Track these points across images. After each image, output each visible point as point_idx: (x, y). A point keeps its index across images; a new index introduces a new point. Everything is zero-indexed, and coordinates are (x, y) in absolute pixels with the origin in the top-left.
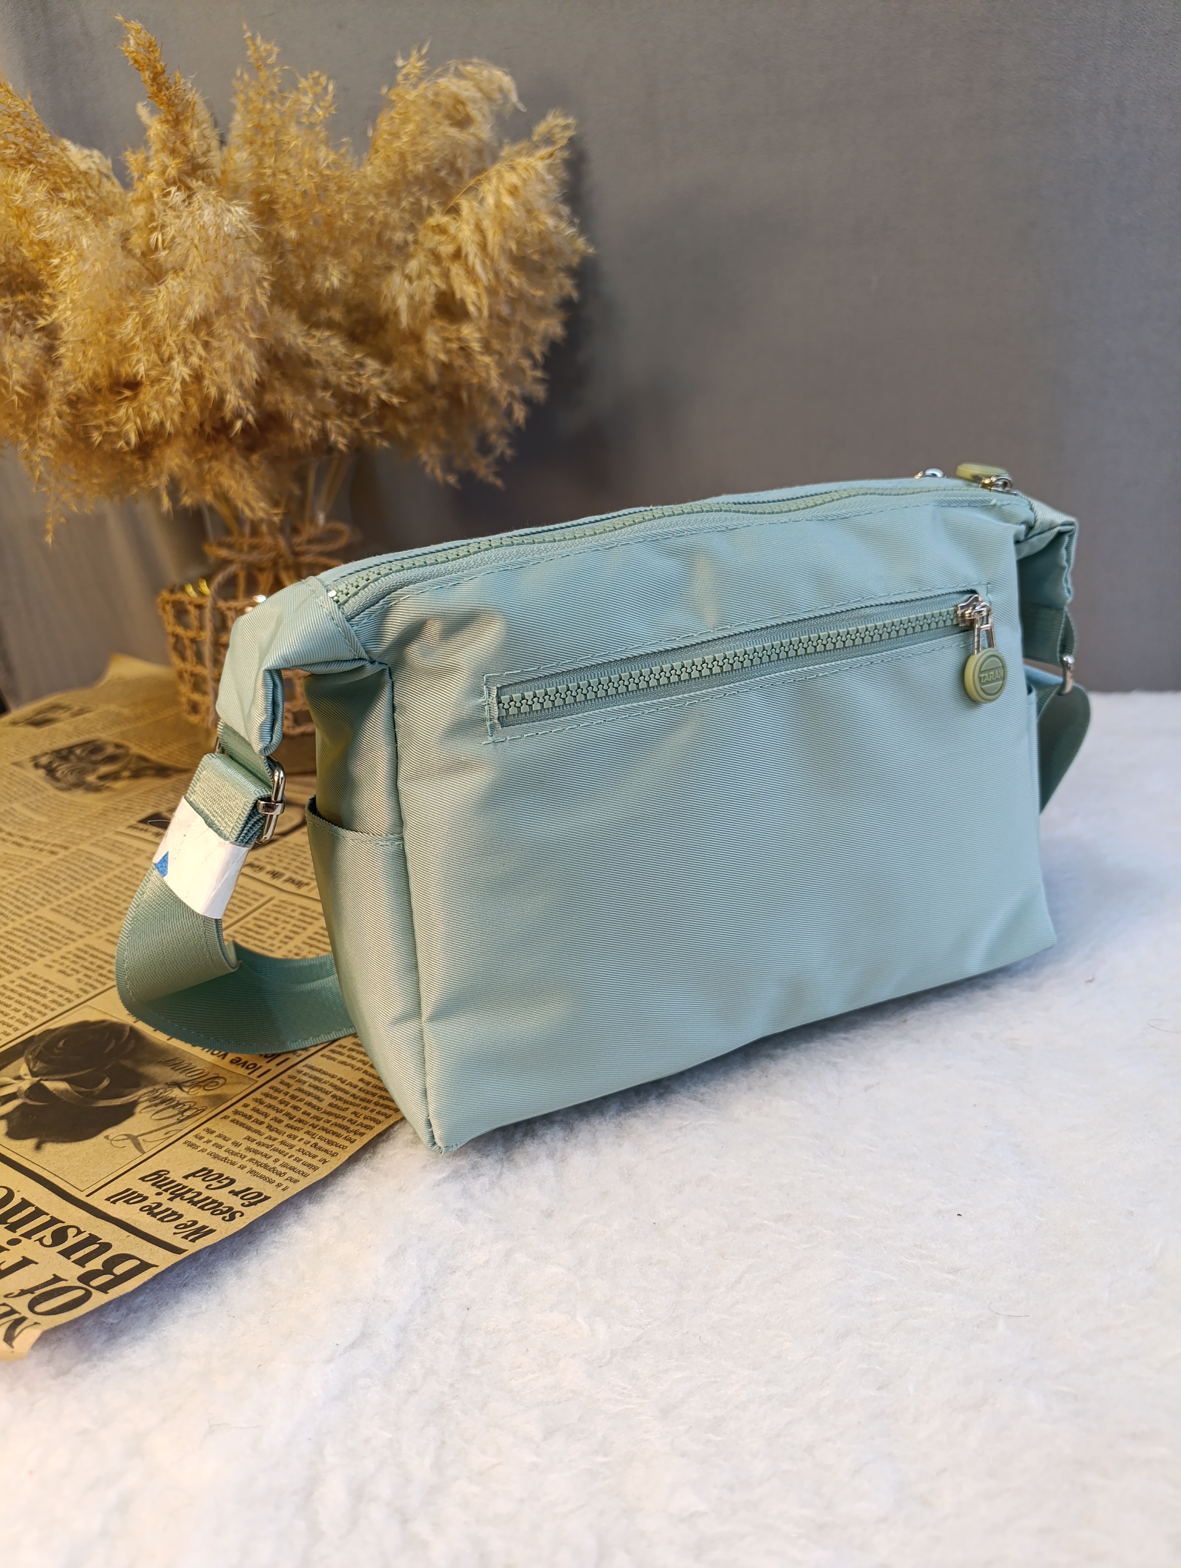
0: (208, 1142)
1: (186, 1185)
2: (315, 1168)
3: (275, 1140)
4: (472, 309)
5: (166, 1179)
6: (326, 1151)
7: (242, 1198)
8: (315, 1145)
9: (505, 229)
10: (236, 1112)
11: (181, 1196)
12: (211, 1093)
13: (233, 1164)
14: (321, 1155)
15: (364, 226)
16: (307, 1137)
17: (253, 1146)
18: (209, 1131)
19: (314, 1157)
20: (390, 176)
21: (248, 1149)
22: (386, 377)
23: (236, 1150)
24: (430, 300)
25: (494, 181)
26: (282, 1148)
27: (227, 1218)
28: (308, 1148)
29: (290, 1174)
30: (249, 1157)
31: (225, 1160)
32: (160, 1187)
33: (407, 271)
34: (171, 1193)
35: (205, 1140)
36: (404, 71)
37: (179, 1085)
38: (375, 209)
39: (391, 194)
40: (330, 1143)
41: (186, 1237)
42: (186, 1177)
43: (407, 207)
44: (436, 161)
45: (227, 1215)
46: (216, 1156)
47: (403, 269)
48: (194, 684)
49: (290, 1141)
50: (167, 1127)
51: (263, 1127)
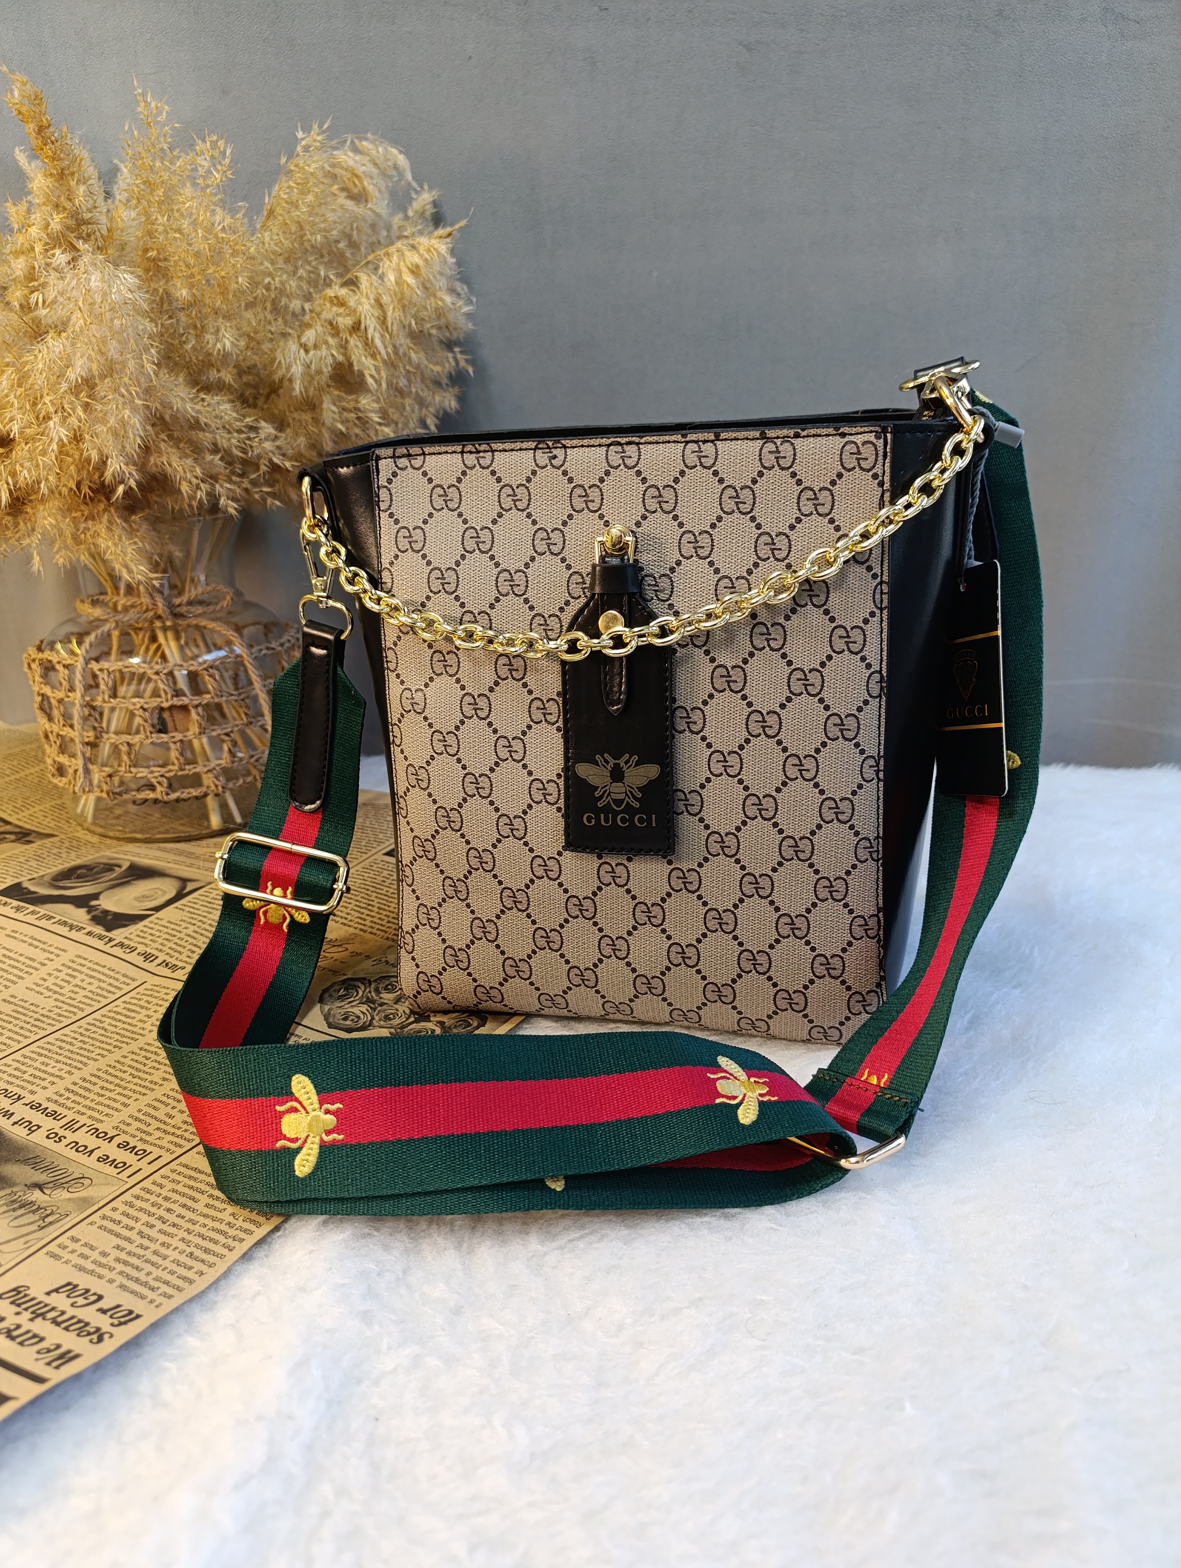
0: (73, 1251)
1: (47, 1302)
2: (191, 1282)
3: (147, 1248)
4: (370, 381)
5: (26, 1295)
6: (203, 1261)
7: (111, 1317)
8: (191, 1254)
9: (404, 304)
10: (104, 1217)
11: (43, 1315)
12: (76, 1195)
13: (100, 1277)
14: (198, 1266)
15: (260, 291)
16: (182, 1246)
17: (123, 1256)
18: (74, 1240)
19: (190, 1268)
20: (287, 243)
21: (118, 1260)
22: (278, 443)
23: (104, 1260)
24: (327, 370)
25: (395, 258)
26: (155, 1259)
27: (95, 1340)
28: (183, 1258)
29: (164, 1288)
30: (118, 1270)
31: (92, 1272)
32: (19, 1305)
33: (303, 340)
34: (33, 1313)
35: (69, 1249)
36: (303, 143)
37: (40, 1187)
38: (270, 274)
39: (287, 261)
40: (207, 1251)
41: (49, 1364)
42: (48, 1294)
43: (305, 275)
44: (335, 232)
45: (95, 1337)
46: (81, 1269)
47: (299, 337)
48: (60, 746)
49: (163, 1251)
50: (27, 1234)
51: (133, 1235)
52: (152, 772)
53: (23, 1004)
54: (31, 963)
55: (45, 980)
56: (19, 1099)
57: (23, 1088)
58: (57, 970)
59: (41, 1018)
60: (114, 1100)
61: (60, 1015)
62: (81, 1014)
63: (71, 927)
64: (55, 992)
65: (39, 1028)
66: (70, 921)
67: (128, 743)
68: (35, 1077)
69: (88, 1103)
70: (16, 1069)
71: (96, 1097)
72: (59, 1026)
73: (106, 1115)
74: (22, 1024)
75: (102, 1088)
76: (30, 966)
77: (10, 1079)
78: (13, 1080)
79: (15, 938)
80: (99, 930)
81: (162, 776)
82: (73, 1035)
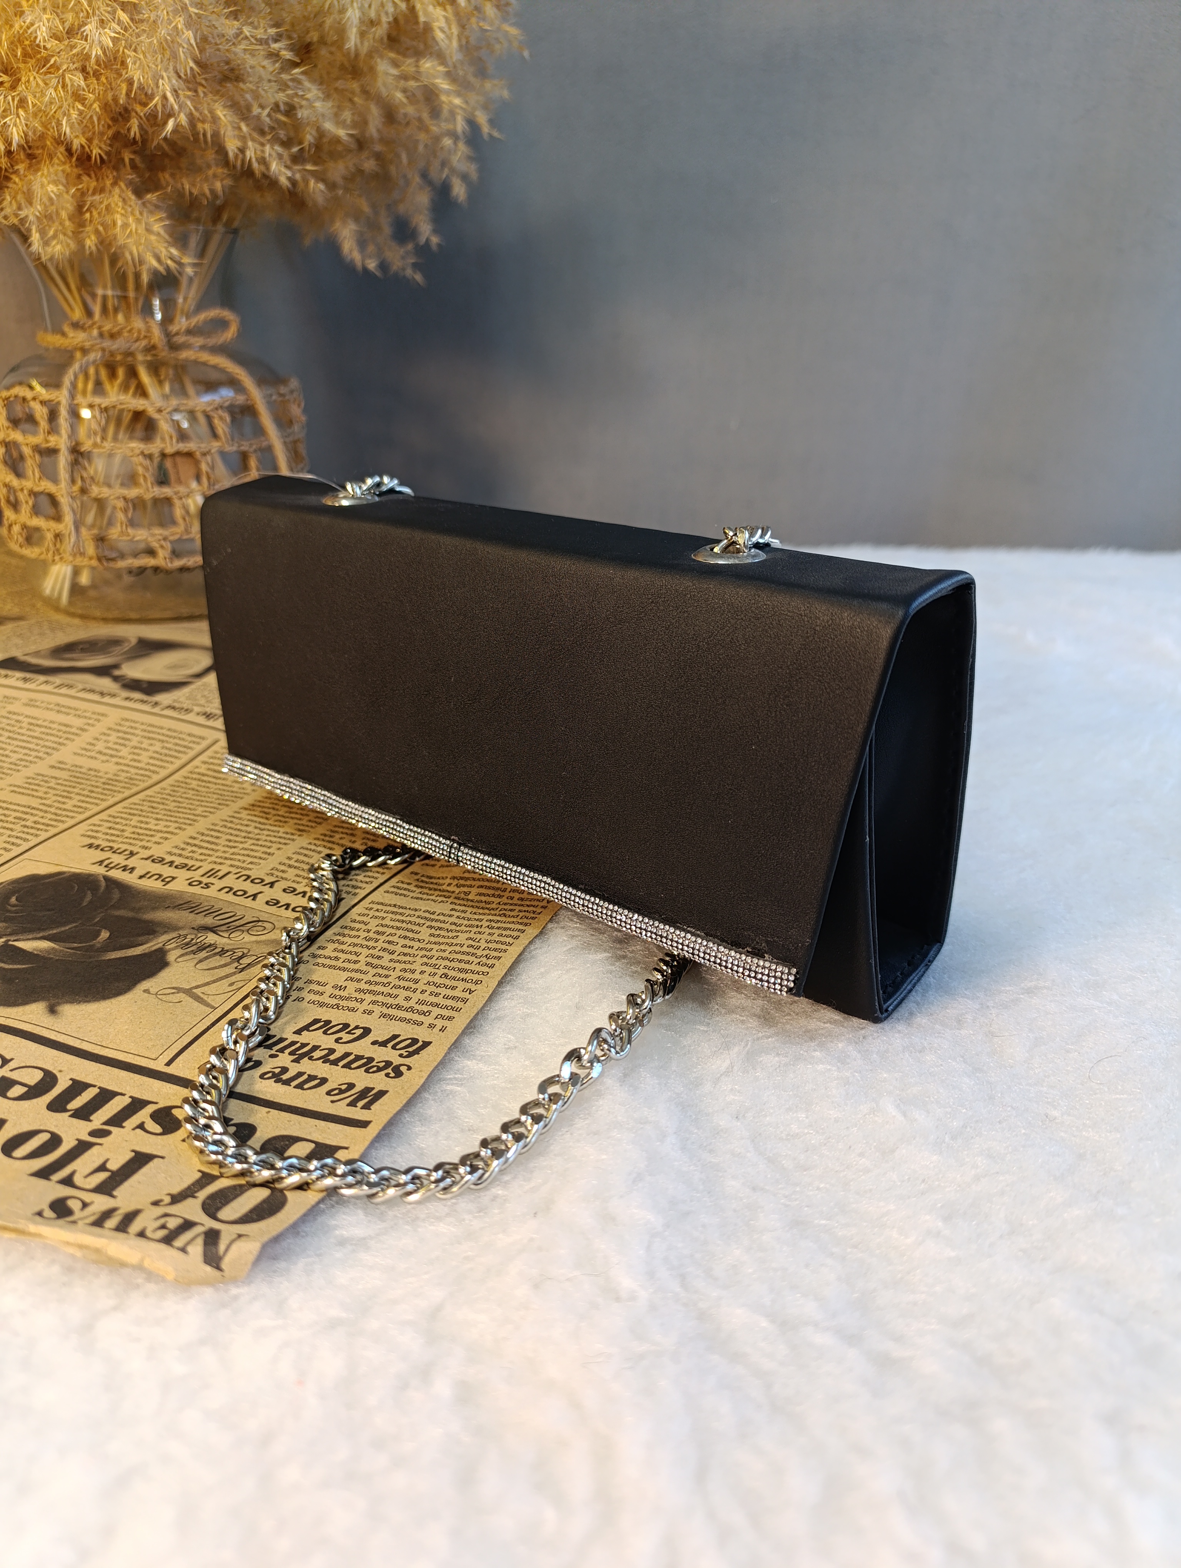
1: (304, 1042)
2: (465, 1001)
3: (387, 976)
6: (464, 980)
7: (394, 1047)
8: (446, 975)
12: (263, 936)
13: (352, 1010)
14: (461, 985)
16: (428, 969)
17: (363, 986)
21: (361, 991)
23: (343, 994)
24: (385, 21)
26: (402, 983)
27: (392, 1073)
28: (438, 980)
29: (437, 1011)
30: (368, 1000)
31: (338, 1006)
34: (292, 1053)
37: (212, 930)
40: (462, 971)
42: (298, 1033)
45: (389, 1069)
46: (322, 1004)
48: (34, 506)
49: (408, 975)
50: (227, 976)
51: (361, 966)
52: (153, 535)
53: (78, 769)
54: (68, 729)
55: (93, 745)
56: (132, 854)
57: (130, 844)
58: (105, 734)
59: (110, 782)
60: (252, 850)
61: (131, 779)
62: (156, 778)
63: (102, 694)
64: (112, 756)
65: (115, 791)
66: (98, 689)
67: (125, 499)
68: (138, 834)
69: (219, 854)
70: (110, 828)
71: (226, 849)
72: (135, 789)
73: (251, 863)
74: (90, 788)
75: (230, 841)
76: (69, 733)
77: (108, 837)
78: (113, 838)
79: (37, 706)
80: (137, 695)
81: (165, 539)
82: (159, 795)
